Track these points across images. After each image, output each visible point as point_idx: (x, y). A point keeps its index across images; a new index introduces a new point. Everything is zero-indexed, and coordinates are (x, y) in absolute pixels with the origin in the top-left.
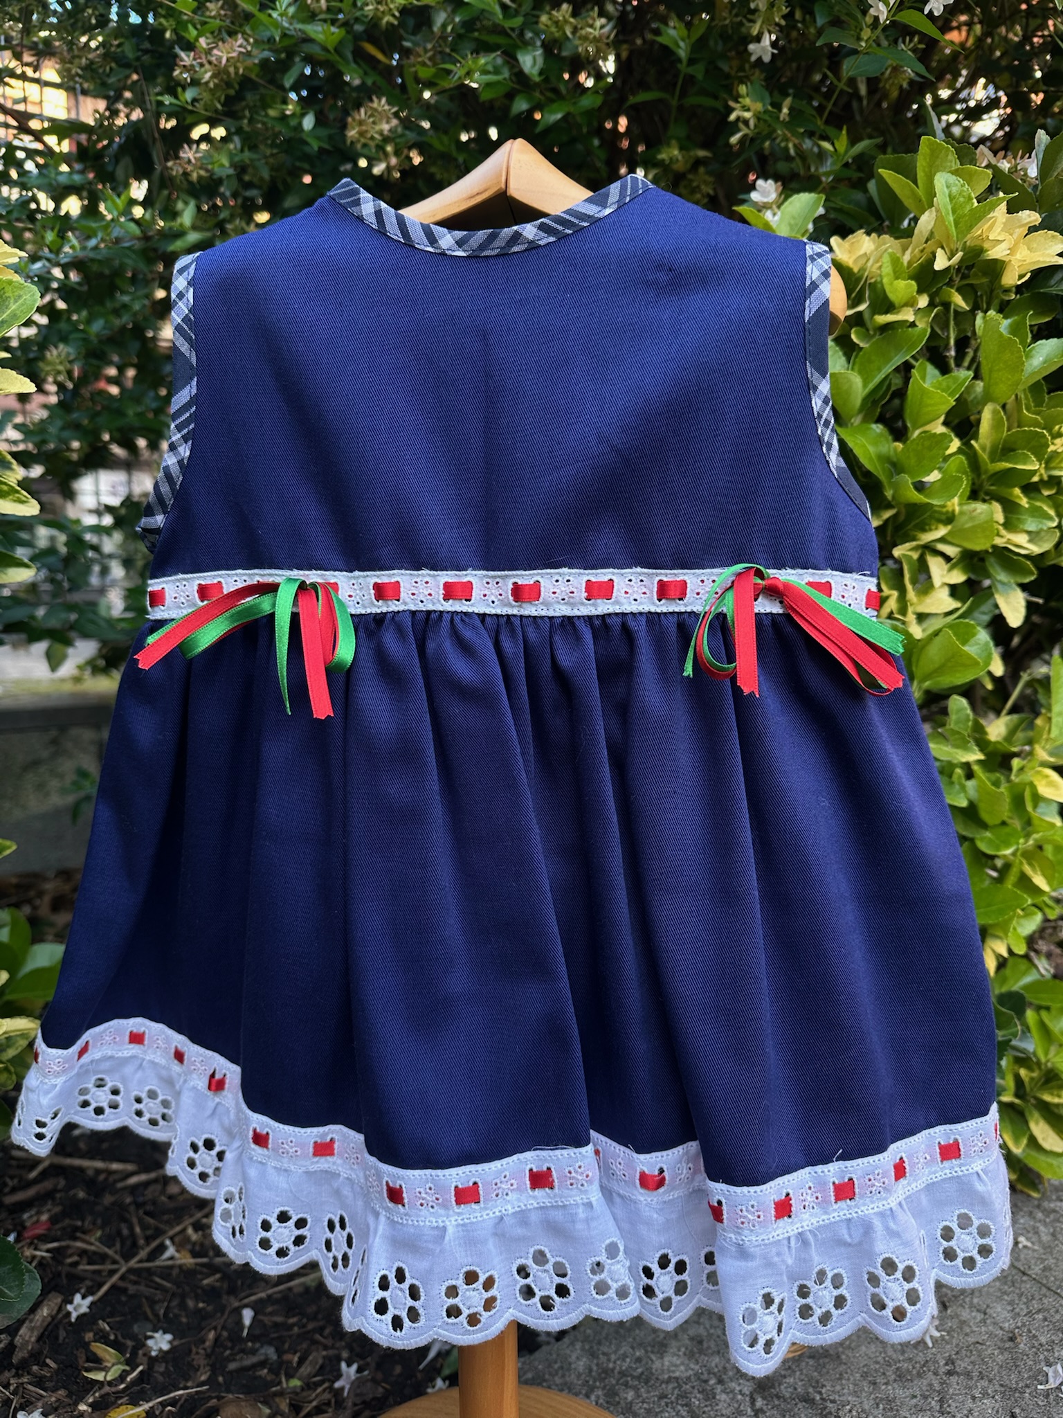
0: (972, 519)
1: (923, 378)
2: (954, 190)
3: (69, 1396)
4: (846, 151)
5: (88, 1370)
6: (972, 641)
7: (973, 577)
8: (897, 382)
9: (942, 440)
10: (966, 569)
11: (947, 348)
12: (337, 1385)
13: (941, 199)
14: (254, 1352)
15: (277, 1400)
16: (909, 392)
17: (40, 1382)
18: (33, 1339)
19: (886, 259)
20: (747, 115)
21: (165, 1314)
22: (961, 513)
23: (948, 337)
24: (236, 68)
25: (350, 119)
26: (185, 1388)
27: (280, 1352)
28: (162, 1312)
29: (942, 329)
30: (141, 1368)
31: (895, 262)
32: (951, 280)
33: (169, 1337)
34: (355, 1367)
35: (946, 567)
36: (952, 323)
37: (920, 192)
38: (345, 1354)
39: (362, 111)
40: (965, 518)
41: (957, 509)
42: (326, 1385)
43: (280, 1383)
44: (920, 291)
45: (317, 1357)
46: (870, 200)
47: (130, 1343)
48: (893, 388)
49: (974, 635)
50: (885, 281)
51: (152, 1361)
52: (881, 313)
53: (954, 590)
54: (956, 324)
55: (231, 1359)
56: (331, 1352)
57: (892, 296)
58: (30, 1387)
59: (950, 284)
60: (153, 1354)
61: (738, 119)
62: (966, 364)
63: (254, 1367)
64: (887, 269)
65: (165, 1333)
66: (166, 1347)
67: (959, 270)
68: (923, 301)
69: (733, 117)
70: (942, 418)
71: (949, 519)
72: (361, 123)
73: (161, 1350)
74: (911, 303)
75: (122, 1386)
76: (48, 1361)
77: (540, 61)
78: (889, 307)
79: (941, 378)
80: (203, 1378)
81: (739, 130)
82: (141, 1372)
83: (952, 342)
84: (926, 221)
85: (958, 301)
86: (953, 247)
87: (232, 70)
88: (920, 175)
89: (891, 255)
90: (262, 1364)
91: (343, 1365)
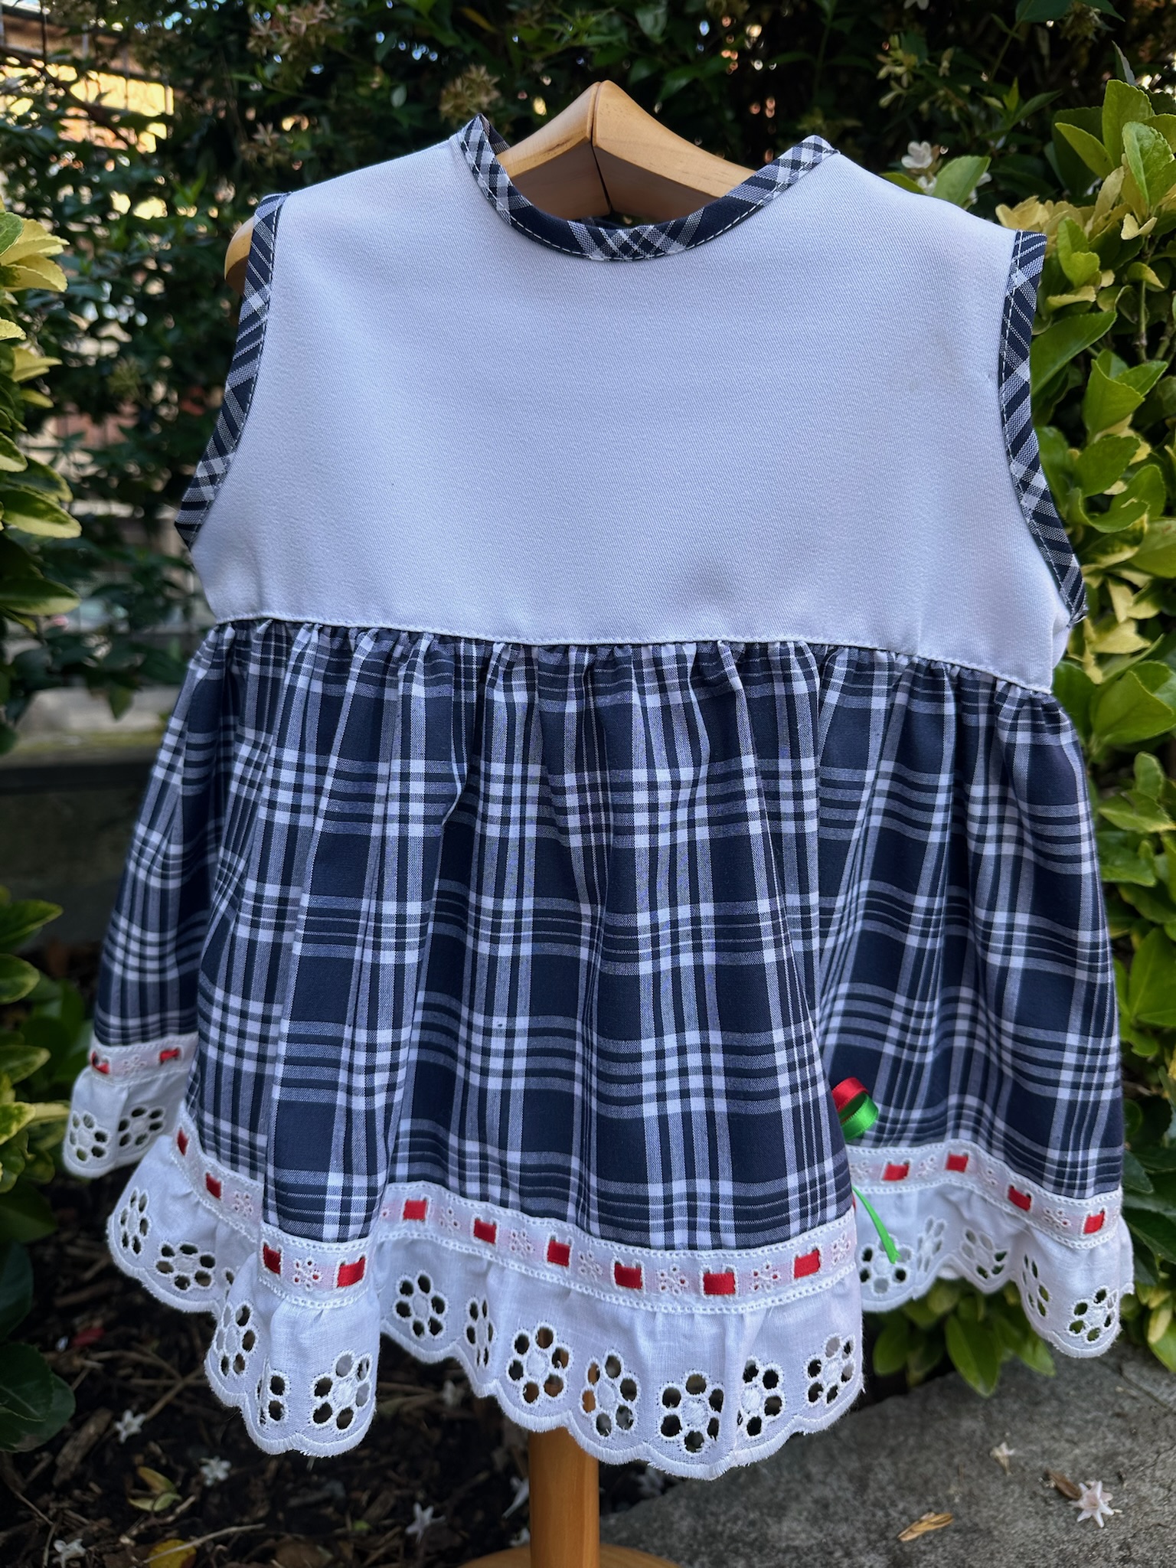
0: (1165, 538)
1: (1108, 373)
2: (1147, 143)
3: (112, 1526)
4: (1018, 109)
5: (135, 1497)
6: (1163, 687)
7: (1166, 612)
8: (1076, 377)
9: (1130, 445)
10: (1156, 602)
11: (1136, 335)
12: (410, 1530)
13: (1131, 154)
14: (318, 1487)
15: (341, 1544)
16: (1089, 388)
17: (81, 1508)
18: (77, 1460)
19: (1063, 228)
20: (899, 70)
21: (224, 1439)
22: (1152, 532)
23: (1139, 323)
24: (317, 37)
25: (444, 93)
26: (240, 1524)
27: (348, 1489)
28: (219, 1436)
29: (1131, 314)
30: (191, 1499)
31: (1074, 232)
32: (1142, 253)
33: (225, 1465)
34: (429, 1511)
35: (1132, 598)
36: (1143, 305)
37: (1106, 149)
38: (420, 1495)
39: (459, 82)
40: (1155, 539)
41: (1146, 526)
42: (397, 1529)
43: (344, 1525)
44: (1104, 267)
45: (389, 1497)
46: (1048, 167)
47: (182, 1470)
48: (1070, 386)
49: (1165, 680)
50: (1061, 255)
51: (206, 1491)
52: (1055, 294)
53: (1143, 627)
54: (1150, 307)
55: (294, 1493)
56: (406, 1492)
57: (1069, 274)
58: (71, 1513)
59: (1140, 257)
60: (209, 1483)
61: (889, 76)
62: (1160, 354)
63: (318, 1504)
64: (1064, 241)
65: (222, 1459)
66: (222, 1475)
67: (1151, 241)
68: (1108, 279)
69: (882, 74)
70: (1129, 419)
71: (1136, 539)
72: (457, 95)
73: (216, 1480)
74: (1092, 281)
75: (171, 1518)
76: (92, 1485)
77: (662, 21)
78: (1067, 287)
79: (1128, 371)
80: (261, 1513)
81: (890, 89)
82: (193, 1504)
83: (1143, 329)
84: (1112, 183)
85: (1151, 277)
86: (1145, 212)
87: (312, 39)
88: (1106, 128)
89: (1068, 224)
90: (328, 1501)
91: (417, 1508)
